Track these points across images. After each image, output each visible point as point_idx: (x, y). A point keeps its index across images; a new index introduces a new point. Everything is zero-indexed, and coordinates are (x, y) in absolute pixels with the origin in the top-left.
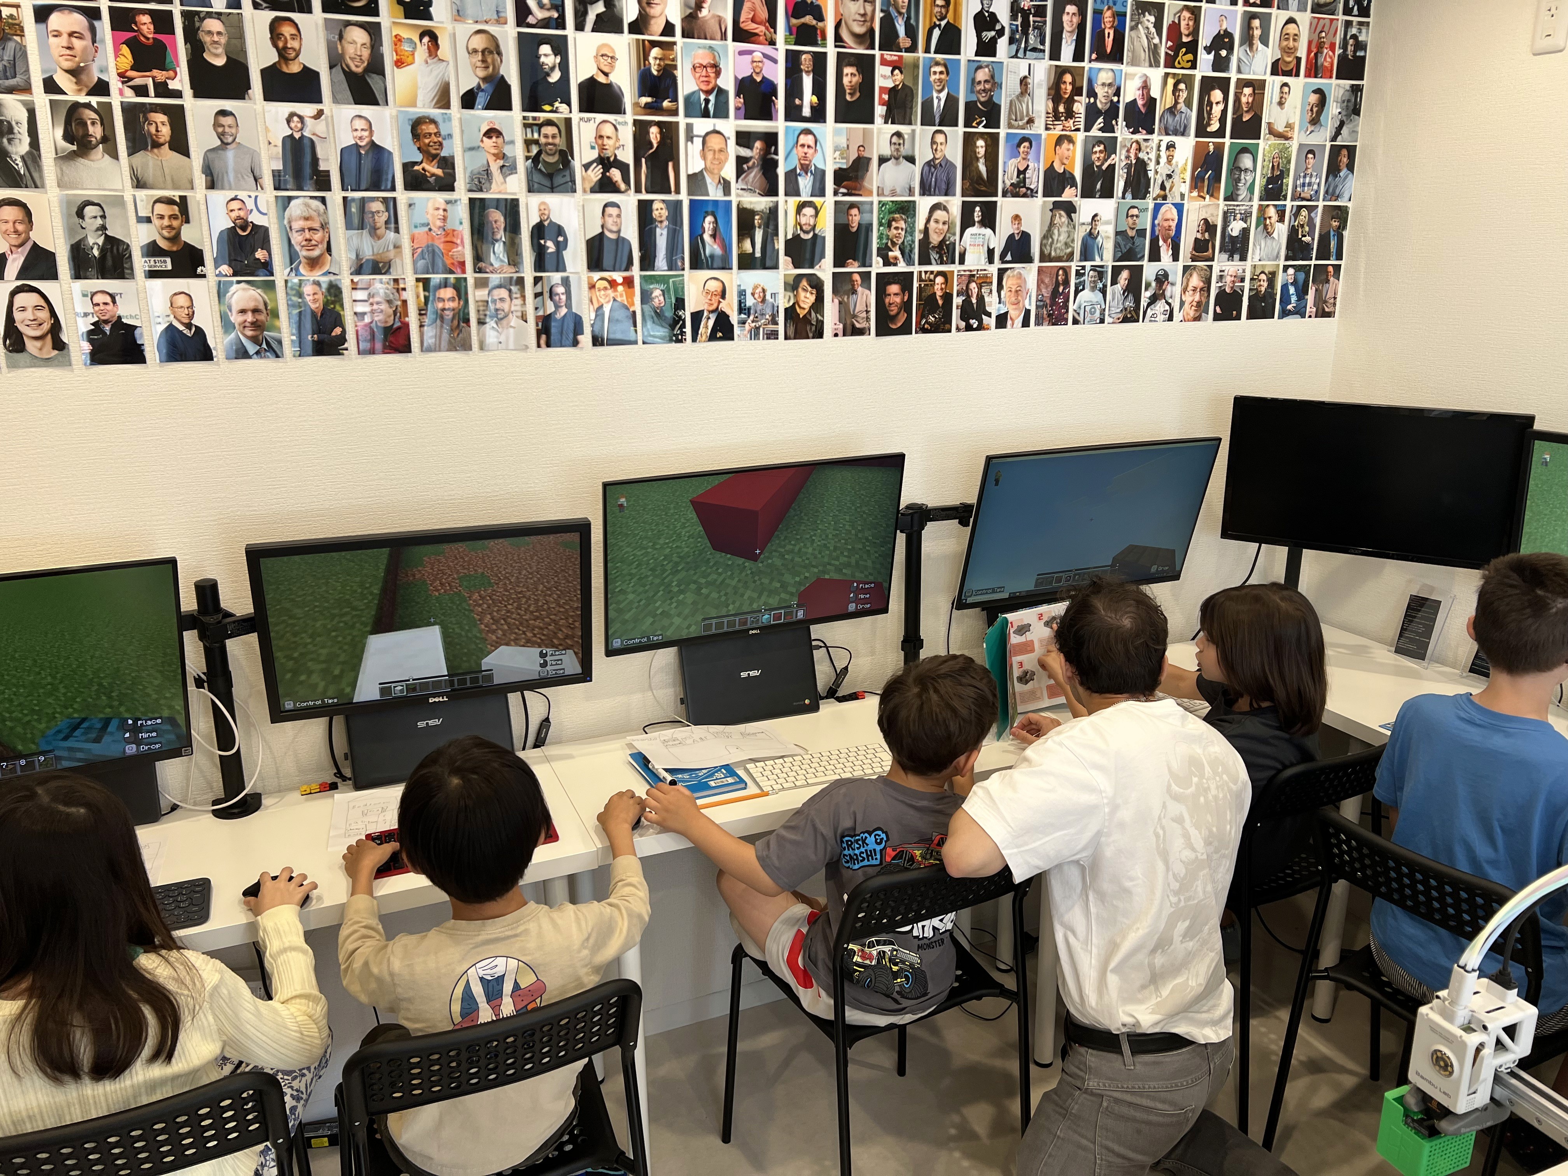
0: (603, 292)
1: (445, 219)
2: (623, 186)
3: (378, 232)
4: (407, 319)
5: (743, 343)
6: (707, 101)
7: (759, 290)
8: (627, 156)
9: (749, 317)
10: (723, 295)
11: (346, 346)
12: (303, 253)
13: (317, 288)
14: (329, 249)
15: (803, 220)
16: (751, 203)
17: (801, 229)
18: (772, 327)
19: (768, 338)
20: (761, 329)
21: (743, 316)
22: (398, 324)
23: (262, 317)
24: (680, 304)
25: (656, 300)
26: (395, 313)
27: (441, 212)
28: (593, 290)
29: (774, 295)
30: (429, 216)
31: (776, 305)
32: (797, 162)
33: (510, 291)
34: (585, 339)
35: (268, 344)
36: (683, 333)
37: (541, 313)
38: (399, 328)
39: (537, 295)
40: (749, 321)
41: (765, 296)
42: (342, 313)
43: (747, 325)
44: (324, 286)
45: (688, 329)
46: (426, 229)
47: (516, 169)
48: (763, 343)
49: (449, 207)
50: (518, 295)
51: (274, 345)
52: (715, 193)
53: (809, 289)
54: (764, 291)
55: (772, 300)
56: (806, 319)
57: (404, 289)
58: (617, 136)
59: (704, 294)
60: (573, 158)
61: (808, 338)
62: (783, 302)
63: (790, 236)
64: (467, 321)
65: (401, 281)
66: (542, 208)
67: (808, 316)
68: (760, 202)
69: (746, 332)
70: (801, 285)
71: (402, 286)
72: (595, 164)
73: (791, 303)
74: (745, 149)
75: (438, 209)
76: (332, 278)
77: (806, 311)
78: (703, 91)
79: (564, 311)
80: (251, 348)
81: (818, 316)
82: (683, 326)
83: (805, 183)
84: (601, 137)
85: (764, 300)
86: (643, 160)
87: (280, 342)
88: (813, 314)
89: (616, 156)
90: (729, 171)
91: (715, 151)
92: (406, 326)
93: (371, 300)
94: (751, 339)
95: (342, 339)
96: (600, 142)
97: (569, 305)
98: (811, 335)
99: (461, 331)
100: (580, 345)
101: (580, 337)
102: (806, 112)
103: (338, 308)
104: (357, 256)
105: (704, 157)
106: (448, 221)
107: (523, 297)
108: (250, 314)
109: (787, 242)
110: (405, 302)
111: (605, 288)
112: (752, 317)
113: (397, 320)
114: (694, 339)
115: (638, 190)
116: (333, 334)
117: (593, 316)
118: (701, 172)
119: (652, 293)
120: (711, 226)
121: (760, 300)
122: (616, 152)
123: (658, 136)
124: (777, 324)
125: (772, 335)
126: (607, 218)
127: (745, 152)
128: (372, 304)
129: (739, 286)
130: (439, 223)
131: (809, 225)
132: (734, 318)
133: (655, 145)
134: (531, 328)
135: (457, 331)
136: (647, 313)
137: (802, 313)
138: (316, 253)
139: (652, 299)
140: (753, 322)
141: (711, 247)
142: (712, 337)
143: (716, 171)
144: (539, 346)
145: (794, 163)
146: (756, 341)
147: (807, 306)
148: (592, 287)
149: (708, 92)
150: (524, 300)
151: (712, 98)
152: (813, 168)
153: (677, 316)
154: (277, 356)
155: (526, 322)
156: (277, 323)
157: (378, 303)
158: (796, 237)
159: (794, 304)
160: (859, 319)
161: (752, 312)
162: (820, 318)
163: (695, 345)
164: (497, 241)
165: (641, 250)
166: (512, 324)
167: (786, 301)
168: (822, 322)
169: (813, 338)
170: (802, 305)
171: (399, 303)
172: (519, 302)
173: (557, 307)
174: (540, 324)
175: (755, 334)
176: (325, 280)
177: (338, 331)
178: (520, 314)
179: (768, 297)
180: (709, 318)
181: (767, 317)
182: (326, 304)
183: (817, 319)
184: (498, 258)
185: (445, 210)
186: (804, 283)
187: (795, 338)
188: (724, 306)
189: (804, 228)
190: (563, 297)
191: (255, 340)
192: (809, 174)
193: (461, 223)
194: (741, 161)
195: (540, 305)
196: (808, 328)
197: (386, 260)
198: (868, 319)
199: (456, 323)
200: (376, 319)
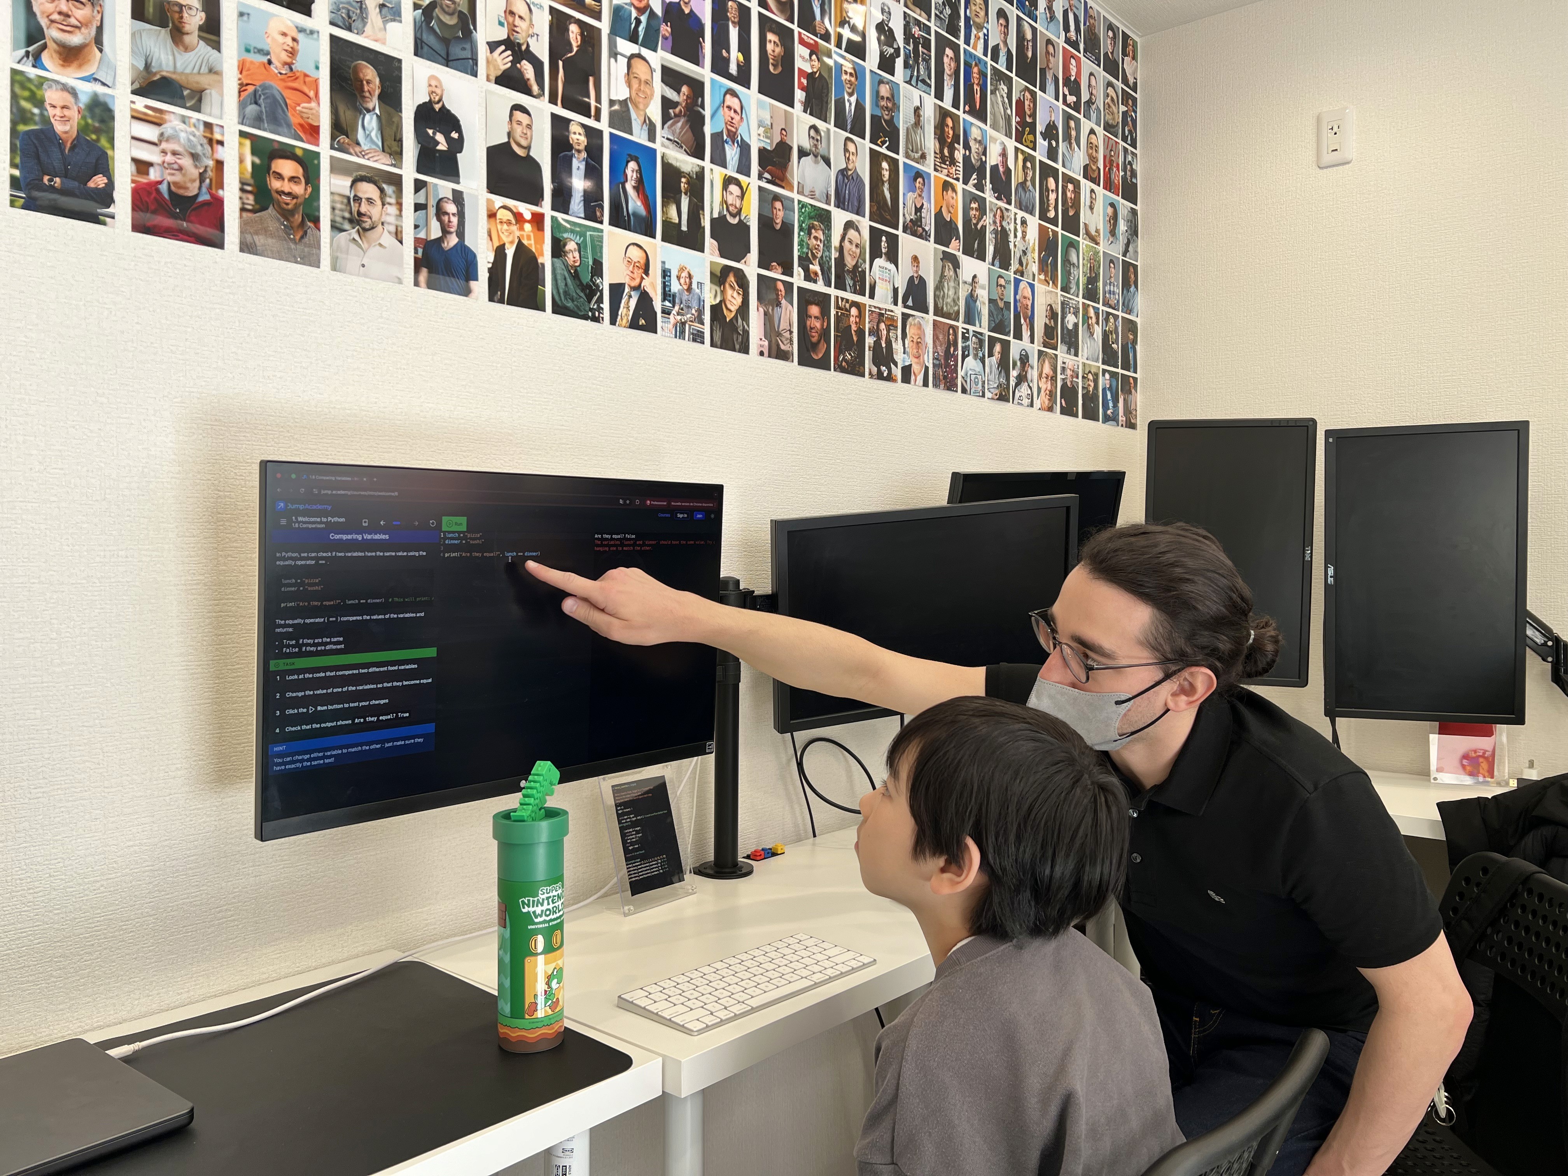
0: (505, 227)
1: (293, 53)
2: (535, 89)
3: (187, 39)
4: (220, 192)
5: (667, 340)
6: (638, 21)
7: (684, 274)
9: (674, 307)
10: (646, 271)
11: (111, 210)
12: (53, 33)
13: (70, 99)
14: (98, 41)
15: (730, 199)
16: (677, 160)
17: (728, 209)
18: (697, 326)
19: (693, 340)
20: (687, 326)
21: (667, 303)
22: (205, 197)
25: (570, 256)
26: (202, 177)
27: (289, 41)
28: (492, 220)
30: (269, 40)
31: (702, 299)
33: (382, 190)
34: (481, 286)
36: (600, 309)
38: (206, 203)
39: (418, 207)
40: (674, 312)
41: (691, 283)
42: (110, 152)
43: (671, 316)
44: (84, 99)
45: (606, 305)
46: (265, 59)
47: (400, 15)
49: (300, 37)
50: (393, 201)
52: (639, 135)
53: (737, 287)
54: (690, 277)
55: (698, 291)
56: (732, 324)
57: (221, 143)
58: (531, 20)
59: (626, 262)
60: (475, 29)
61: (734, 350)
62: (710, 297)
63: (716, 215)
64: (316, 221)
65: (216, 129)
66: (433, 83)
67: (735, 322)
68: (686, 162)
69: (671, 326)
71: (217, 136)
72: (503, 48)
73: (718, 301)
75: (284, 34)
76: (100, 89)
77: (733, 314)
78: (634, 6)
79: (453, 240)
81: (744, 324)
82: (600, 300)
83: (732, 153)
85: (689, 289)
86: (561, 63)
88: (740, 320)
91: (640, 81)
92: (217, 204)
93: (164, 145)
94: (675, 335)
95: (106, 197)
97: (461, 234)
99: (305, 233)
100: (473, 295)
101: (473, 284)
102: (733, 69)
103: (104, 142)
104: (147, 66)
106: (299, 57)
107: (400, 205)
109: (713, 222)
110: (220, 164)
111: (509, 223)
112: (677, 308)
113: (204, 189)
114: (613, 322)
116: (91, 184)
117: (491, 257)
118: (626, 100)
119: (565, 245)
120: (635, 176)
121: (686, 287)
122: (529, 40)
123: (579, 38)
124: (703, 324)
126: (515, 125)
127: (672, 95)
128: (164, 152)
130: (284, 57)
131: (736, 207)
132: (658, 305)
133: (575, 49)
134: (408, 253)
135: (300, 234)
136: (559, 271)
137: (729, 316)
138: (76, 39)
139: (565, 253)
140: (678, 314)
141: (635, 204)
142: (634, 324)
143: (641, 106)
144: (416, 284)
145: (720, 126)
146: (681, 341)
147: (734, 308)
148: (492, 215)
149: (640, 11)
151: (644, 19)
152: (739, 138)
153: (594, 283)
155: (401, 242)
157: (174, 153)
158: (722, 218)
159: (721, 301)
160: (783, 340)
161: (677, 300)
162: (746, 327)
164: (368, 111)
165: (553, 181)
166: (382, 241)
169: (739, 351)
170: (729, 306)
171: (211, 163)
172: (392, 210)
173: (445, 231)
174: (420, 251)
175: (680, 331)
176: (86, 89)
177: (99, 181)
178: (393, 229)
179: (694, 286)
180: (630, 297)
181: (693, 311)
182: (84, 129)
183: (744, 327)
184: (368, 136)
185: (294, 40)
186: (731, 278)
187: (721, 347)
188: (646, 284)
189: (731, 208)
190: (455, 220)
192: (736, 145)
193: (317, 68)
195: (421, 223)
196: (735, 337)
197: (195, 86)
198: (791, 340)
199: (298, 218)
200: (170, 178)
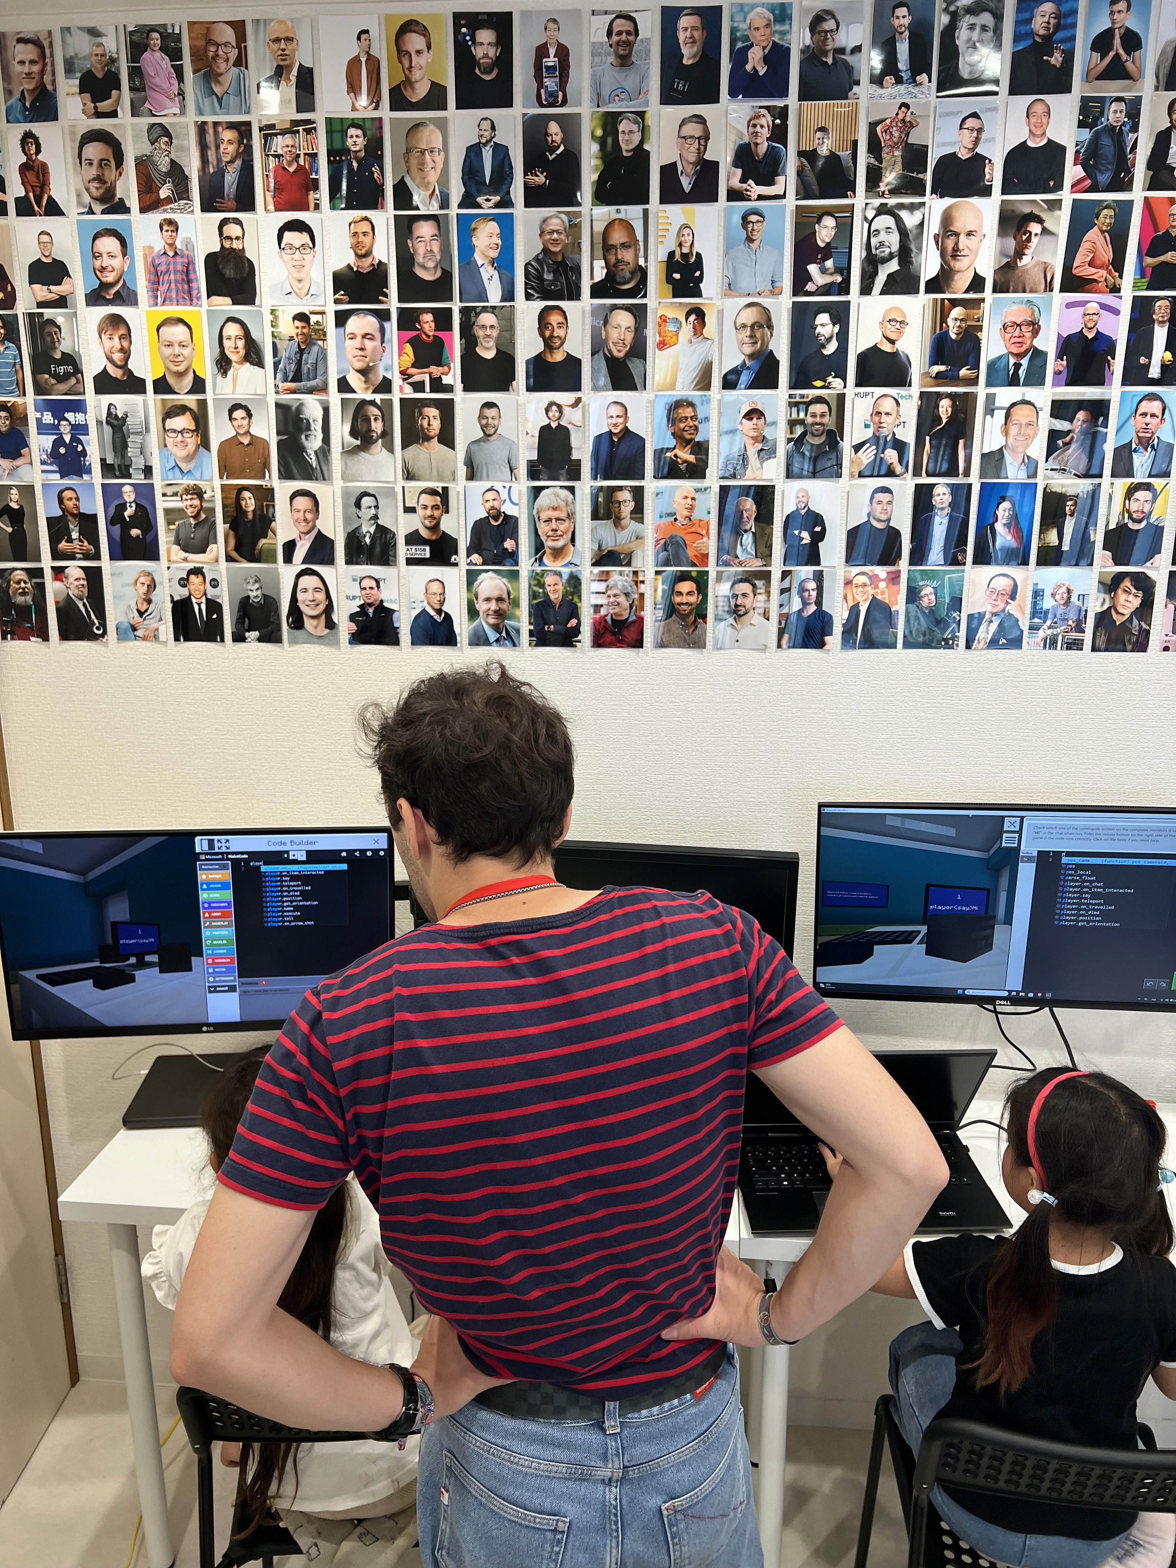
0: (860, 589)
1: (691, 508)
2: (899, 469)
3: (623, 522)
4: (642, 613)
6: (1017, 366)
7: (1064, 589)
8: (908, 435)
9: (1045, 622)
10: (1013, 596)
11: (579, 638)
12: (549, 543)
13: (557, 578)
14: (573, 540)
15: (1134, 506)
16: (1063, 486)
17: (1130, 517)
18: (1075, 635)
19: (1068, 649)
20: (1060, 638)
21: (1037, 620)
22: (633, 618)
23: (504, 606)
24: (957, 603)
25: (926, 600)
26: (631, 606)
27: (689, 501)
28: (849, 587)
29: (1082, 597)
30: (675, 506)
31: (1084, 608)
32: (1134, 435)
33: (754, 586)
34: (834, 640)
35: (507, 632)
36: (955, 638)
37: (785, 611)
38: (634, 622)
39: (783, 591)
40: (1045, 627)
41: (1069, 598)
42: (579, 604)
43: (1041, 631)
44: (565, 577)
45: (962, 635)
46: (672, 519)
47: (775, 452)
48: (1060, 654)
49: (697, 496)
50: (763, 591)
51: (513, 633)
52: (1014, 473)
53: (1134, 591)
54: (1069, 591)
55: (1080, 603)
56: (1125, 626)
58: (898, 412)
59: (988, 593)
60: (842, 440)
61: (1125, 650)
63: (1112, 526)
64: (704, 617)
66: (800, 495)
67: (1128, 624)
68: (1077, 485)
69: (1038, 640)
70: (1122, 586)
72: (868, 445)
73: (1105, 608)
74: (1062, 422)
75: (686, 497)
76: (573, 569)
77: (1126, 617)
78: (1012, 354)
79: (813, 608)
80: (492, 636)
81: (1143, 624)
82: (956, 630)
83: (1142, 461)
84: (879, 413)
85: (1068, 602)
86: (928, 438)
87: (518, 631)
88: (1135, 622)
89: (894, 434)
90: (1038, 448)
91: (1021, 425)
92: (641, 620)
93: (609, 592)
94: (1045, 647)
95: (576, 631)
96: (876, 419)
97: (819, 602)
98: (1129, 647)
99: (696, 627)
100: (826, 648)
101: (827, 639)
102: (1155, 372)
103: (576, 599)
104: (600, 547)
105: (1006, 432)
106: (695, 511)
107: (768, 593)
108: (494, 602)
109: (1108, 534)
110: (642, 595)
111: (864, 585)
112: (1048, 623)
113: (632, 613)
114: (968, 646)
115: (917, 473)
116: (569, 625)
117: (846, 615)
118: (1001, 449)
119: (920, 591)
120: (1007, 514)
121: (1062, 602)
122: (895, 430)
123: (950, 410)
124: (1084, 632)
125: (1075, 645)
126: (875, 505)
128: (609, 596)
129: (1037, 584)
130: (686, 513)
131: (1143, 512)
132: (1024, 624)
133: (944, 421)
134: (773, 626)
135: (693, 627)
136: (912, 614)
137: (1119, 620)
138: (560, 543)
139: (921, 598)
140: (1049, 628)
141: (1004, 537)
142: (993, 643)
143: (1020, 449)
144: (779, 646)
145: (1129, 435)
146: (1051, 651)
147: (1127, 612)
149: (1020, 356)
150: (769, 596)
151: (1025, 362)
152: (1155, 442)
153: (950, 617)
154: (514, 645)
155: (768, 619)
156: (517, 612)
157: (615, 596)
158: (1122, 528)
159: (1109, 608)
161: (1050, 616)
162: (1144, 626)
163: (969, 652)
164: (746, 531)
165: (912, 540)
166: (753, 621)
167: (1098, 604)
168: (1148, 632)
169: (1132, 651)
170: (1121, 610)
171: (636, 596)
172: (762, 598)
173: (805, 603)
175: (1051, 643)
176: (566, 571)
177: (573, 622)
178: (762, 611)
179: (1074, 599)
180: (991, 622)
181: (1070, 622)
182: (565, 595)
183: (1141, 627)
185: (693, 499)
186: (1127, 583)
187: (1106, 650)
188: (1012, 608)
190: (814, 594)
191: (496, 628)
192: (1149, 450)
194: (1054, 435)
195: (785, 603)
196: (1127, 639)
197: (627, 551)
199: (692, 618)
200: (612, 612)
